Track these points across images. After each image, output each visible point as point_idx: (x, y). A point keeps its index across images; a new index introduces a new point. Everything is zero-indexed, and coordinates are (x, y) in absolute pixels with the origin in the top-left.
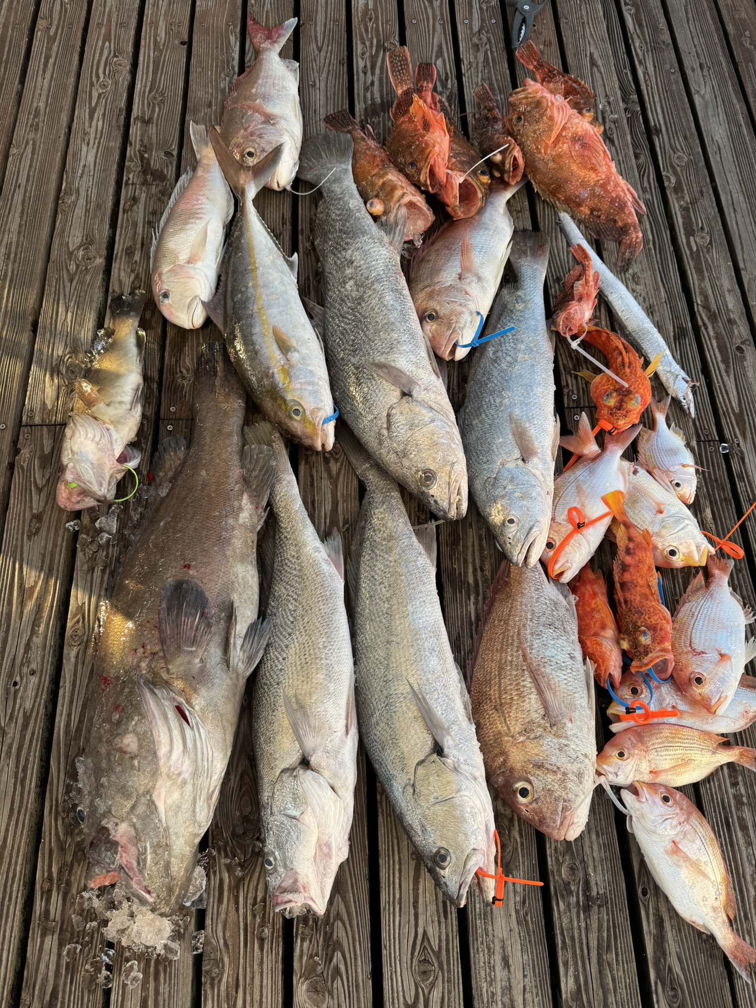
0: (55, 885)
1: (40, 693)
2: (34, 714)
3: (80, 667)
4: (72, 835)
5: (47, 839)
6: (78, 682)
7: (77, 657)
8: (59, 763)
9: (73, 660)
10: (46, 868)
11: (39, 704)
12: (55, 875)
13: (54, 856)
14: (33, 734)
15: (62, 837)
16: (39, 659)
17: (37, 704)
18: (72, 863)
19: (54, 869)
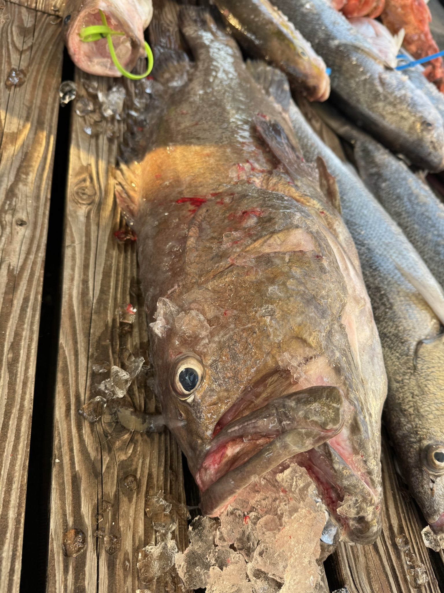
0: (90, 540)
1: (34, 249)
2: (26, 274)
3: (93, 228)
4: (110, 450)
5: (66, 459)
6: (93, 245)
7: (88, 217)
8: (75, 342)
9: (82, 219)
10: (69, 509)
11: (34, 263)
12: (88, 521)
13: (83, 486)
14: (26, 300)
15: (93, 454)
16: (29, 209)
17: (30, 263)
18: (117, 497)
19: (86, 510)
